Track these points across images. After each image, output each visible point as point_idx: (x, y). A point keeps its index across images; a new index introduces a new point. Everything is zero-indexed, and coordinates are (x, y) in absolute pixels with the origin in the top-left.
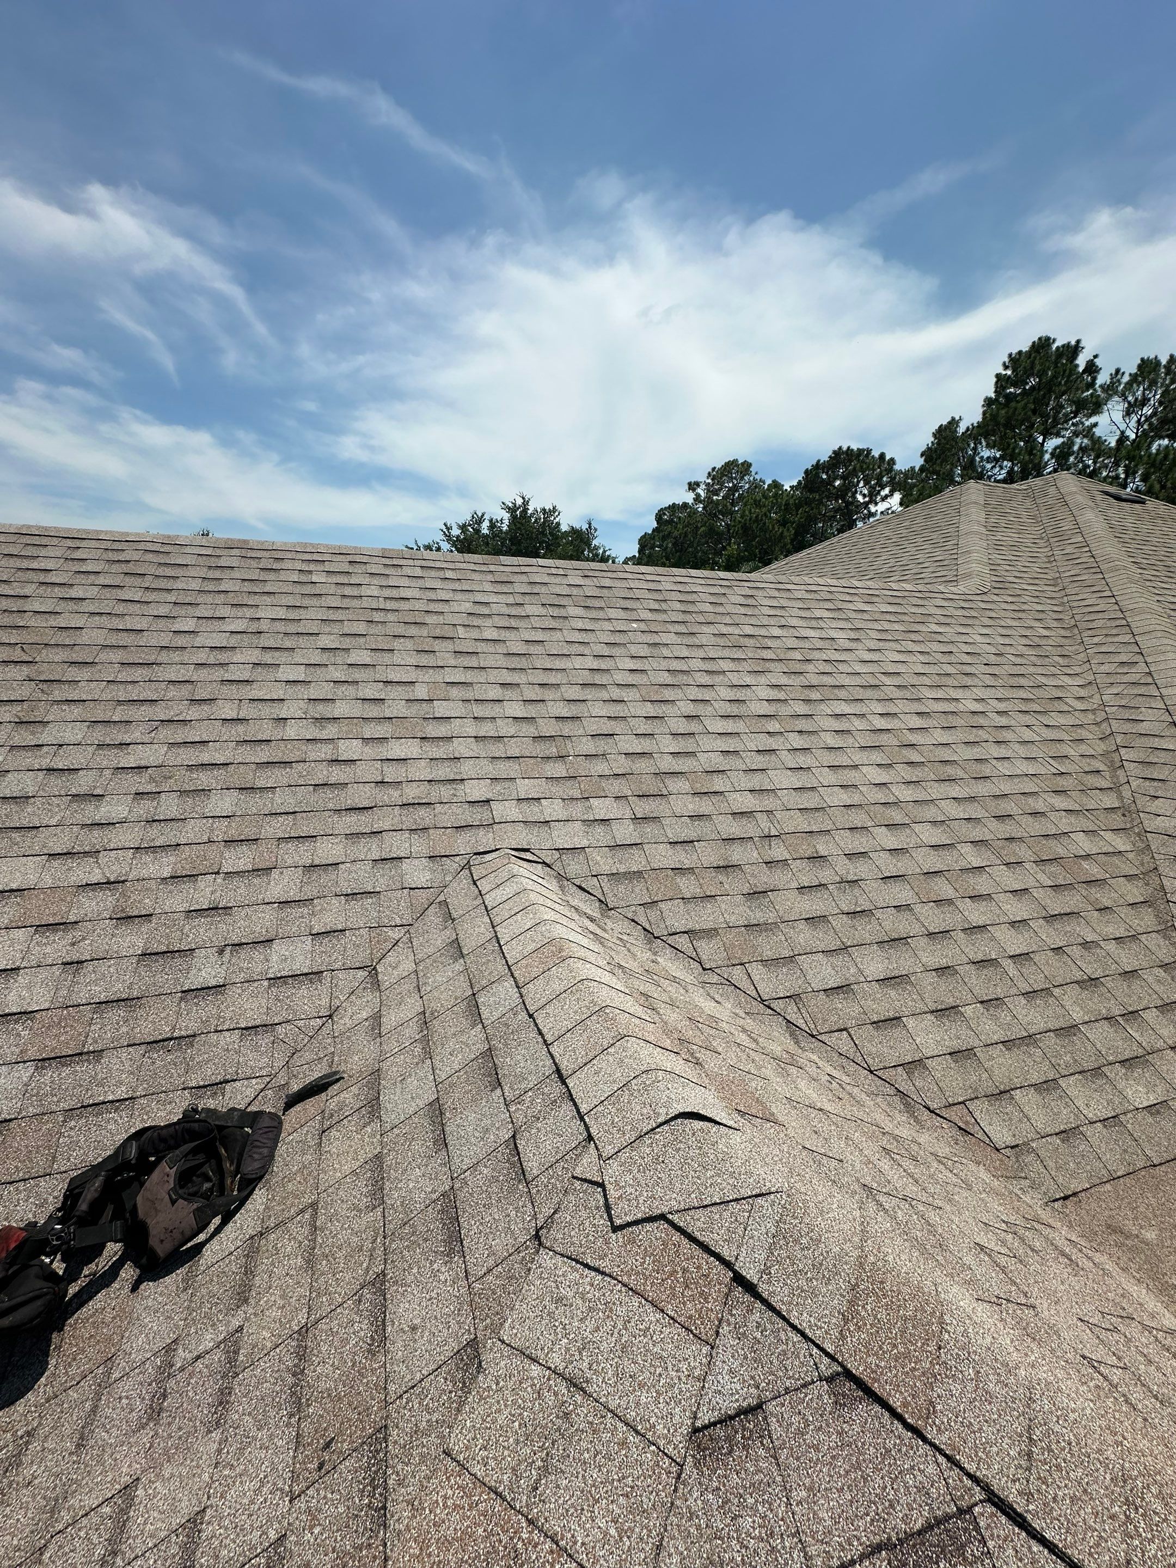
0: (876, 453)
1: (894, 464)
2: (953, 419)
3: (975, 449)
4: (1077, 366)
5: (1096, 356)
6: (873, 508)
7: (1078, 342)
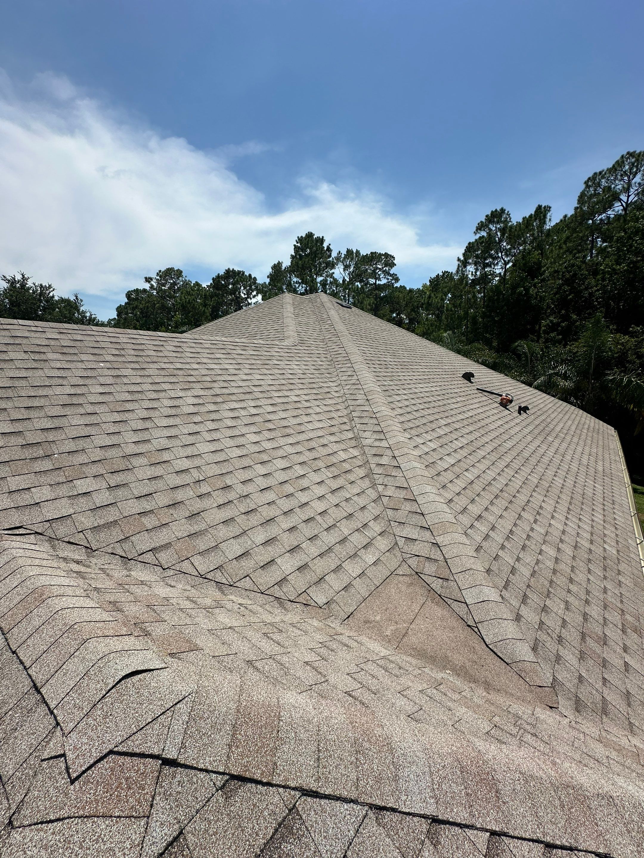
0: (247, 274)
1: (256, 280)
2: (279, 262)
3: (290, 277)
4: (324, 247)
5: (330, 245)
6: (250, 301)
7: (323, 237)
